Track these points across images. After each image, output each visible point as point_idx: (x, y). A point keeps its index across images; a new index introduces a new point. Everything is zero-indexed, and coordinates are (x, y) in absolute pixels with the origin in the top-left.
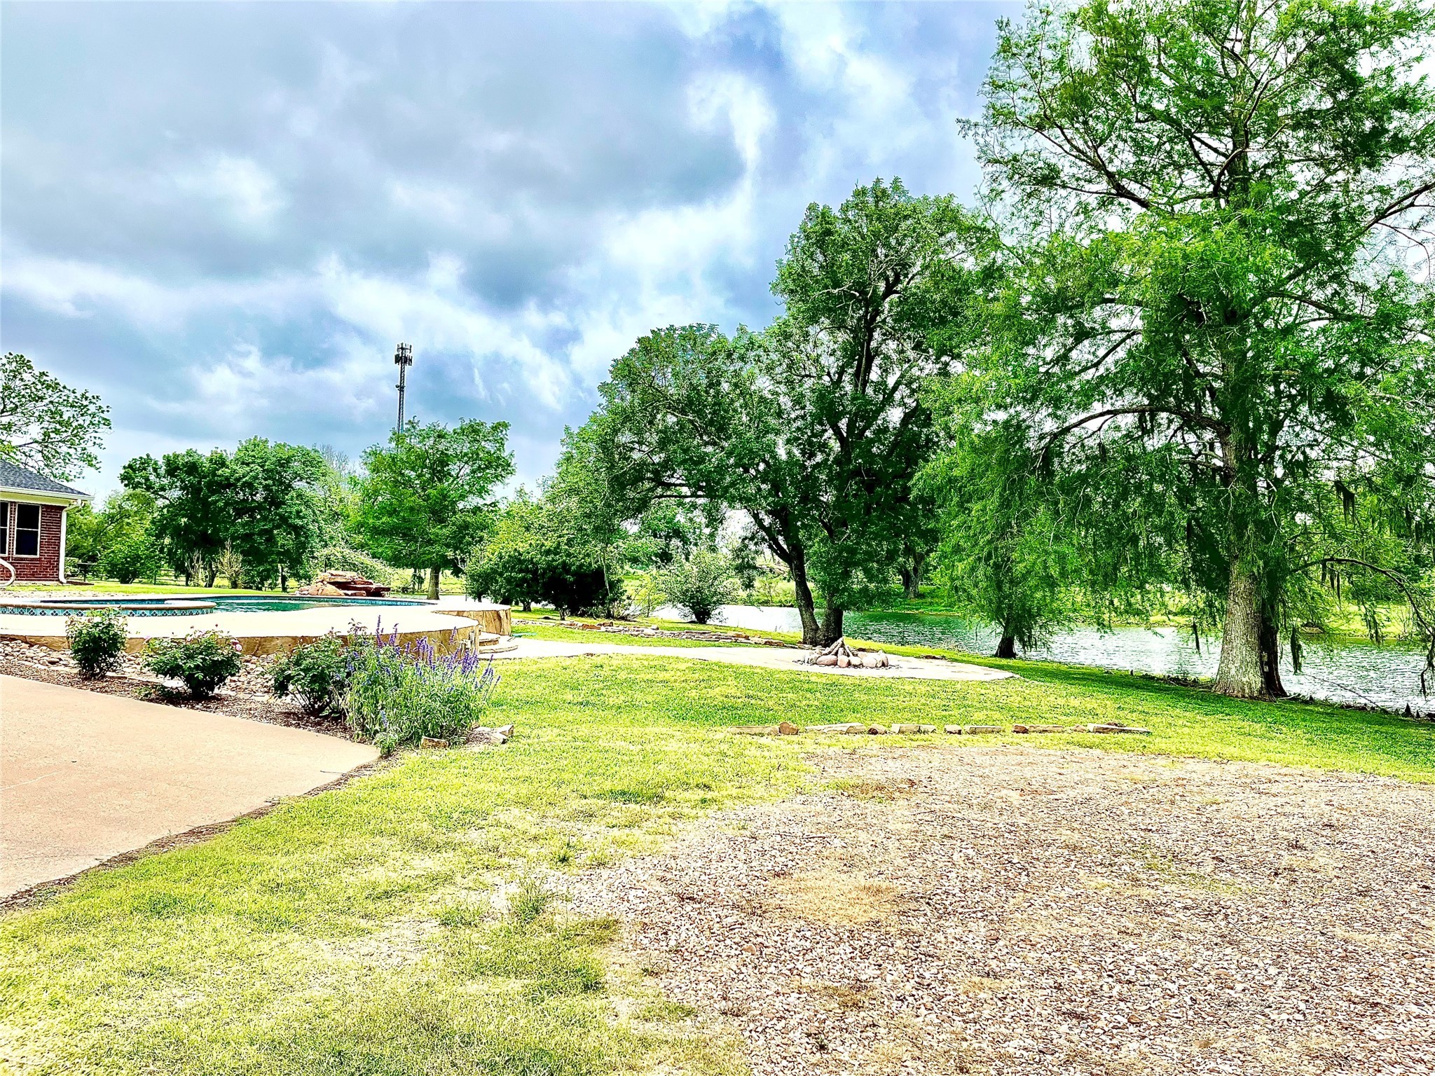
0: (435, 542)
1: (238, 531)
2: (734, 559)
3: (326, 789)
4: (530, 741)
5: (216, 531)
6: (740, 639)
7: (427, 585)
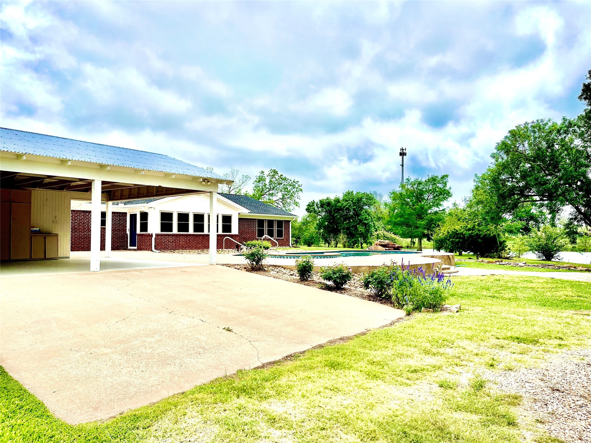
0: (419, 227)
1: (344, 226)
2: (565, 229)
3: (386, 326)
4: (469, 312)
5: (337, 226)
6: (571, 268)
7: (416, 245)
